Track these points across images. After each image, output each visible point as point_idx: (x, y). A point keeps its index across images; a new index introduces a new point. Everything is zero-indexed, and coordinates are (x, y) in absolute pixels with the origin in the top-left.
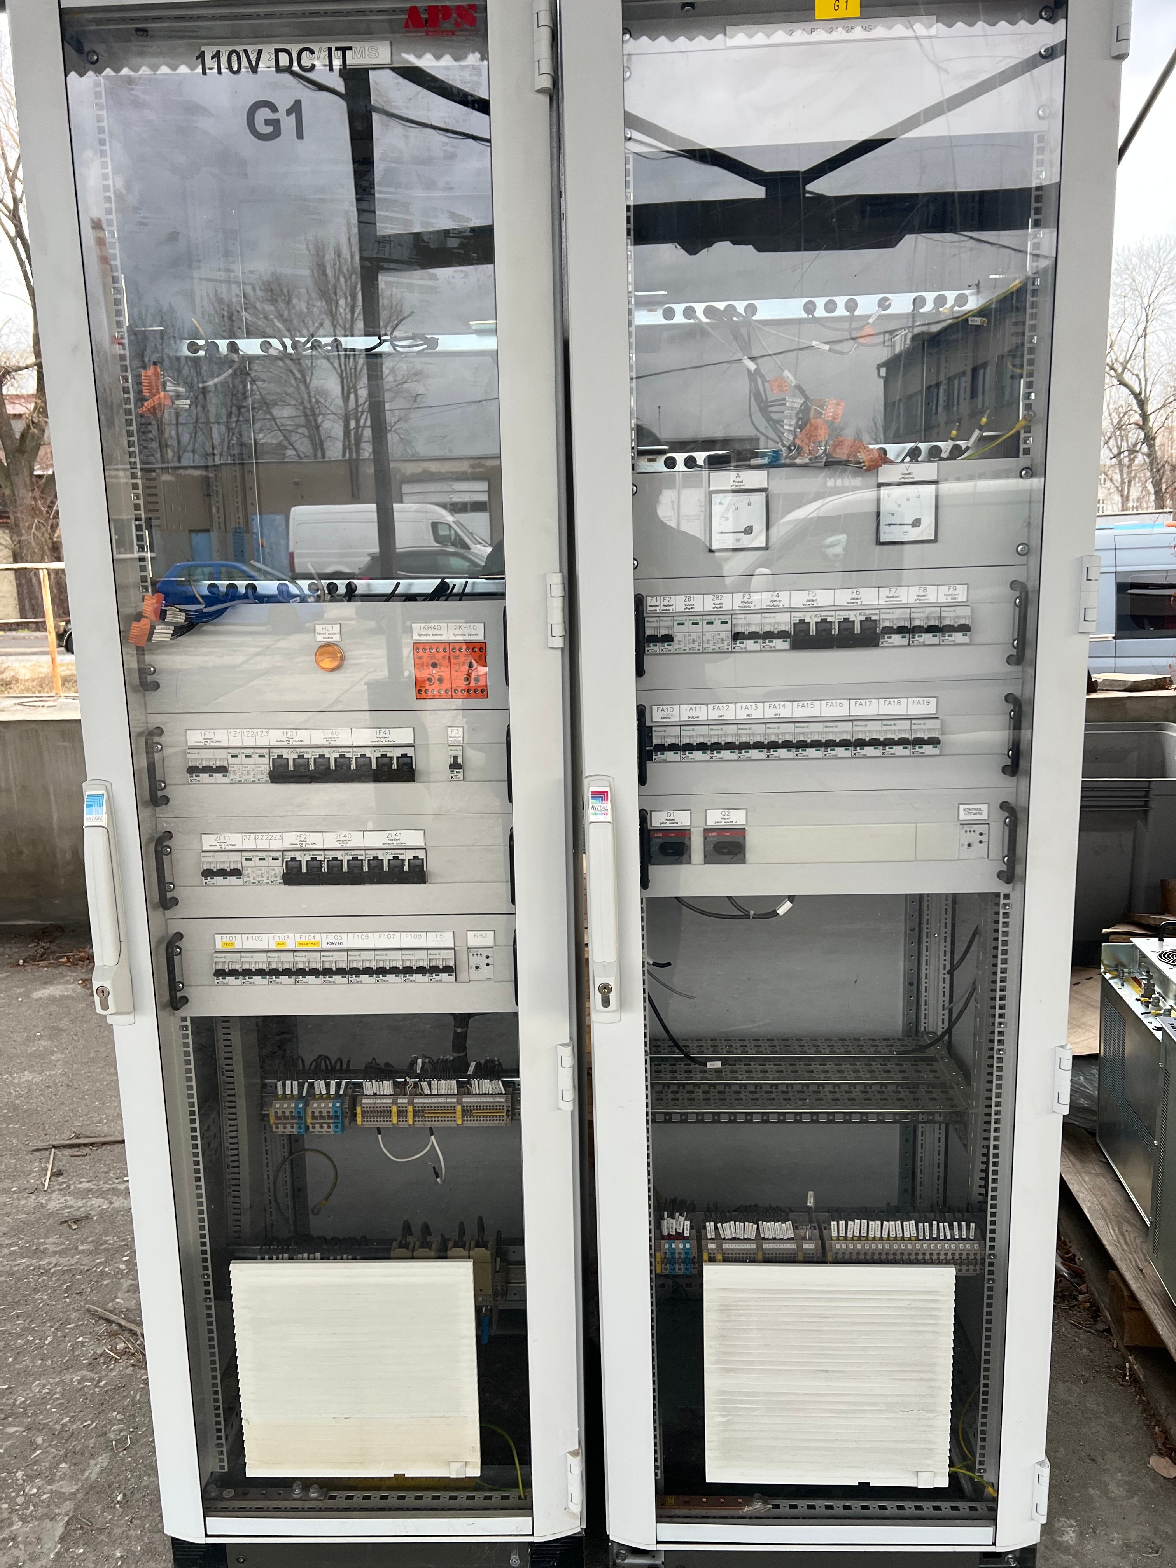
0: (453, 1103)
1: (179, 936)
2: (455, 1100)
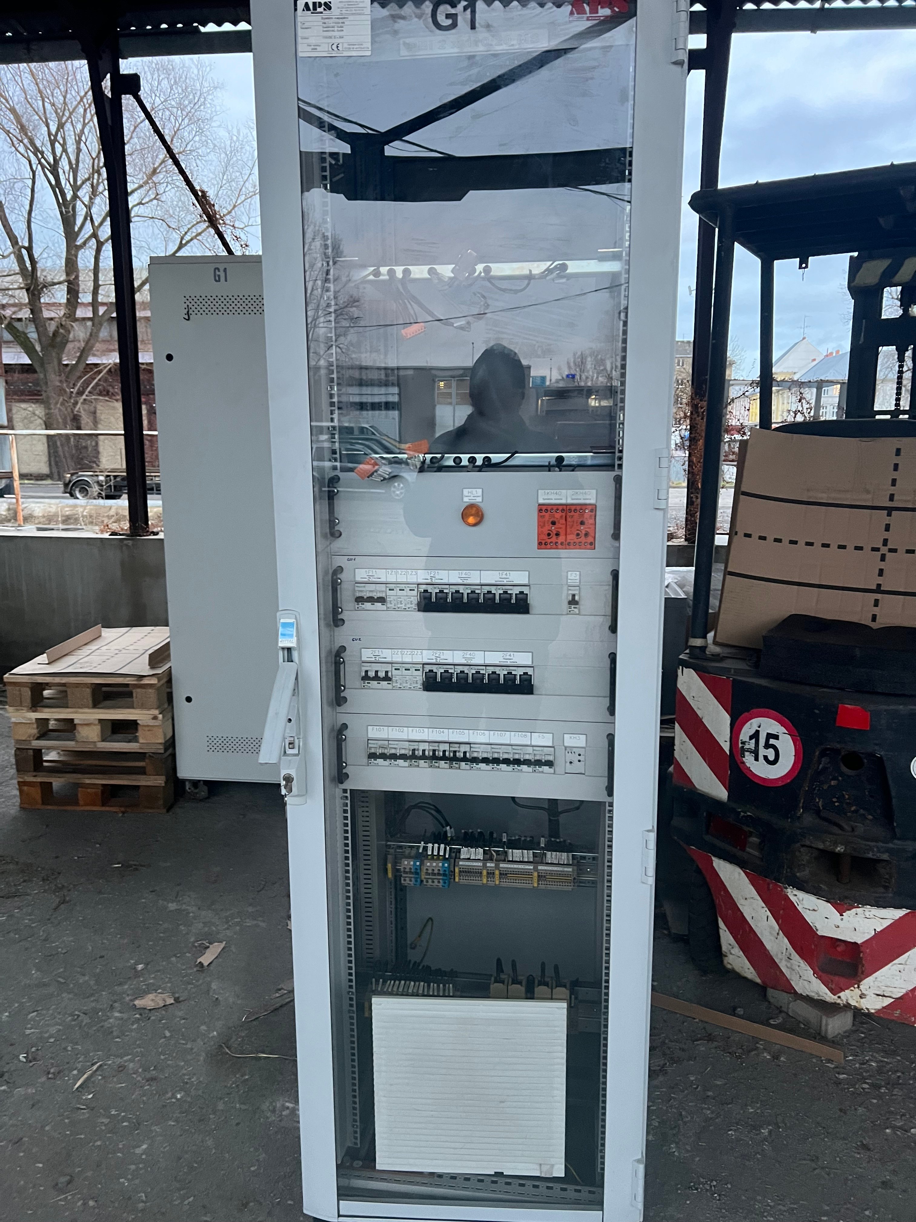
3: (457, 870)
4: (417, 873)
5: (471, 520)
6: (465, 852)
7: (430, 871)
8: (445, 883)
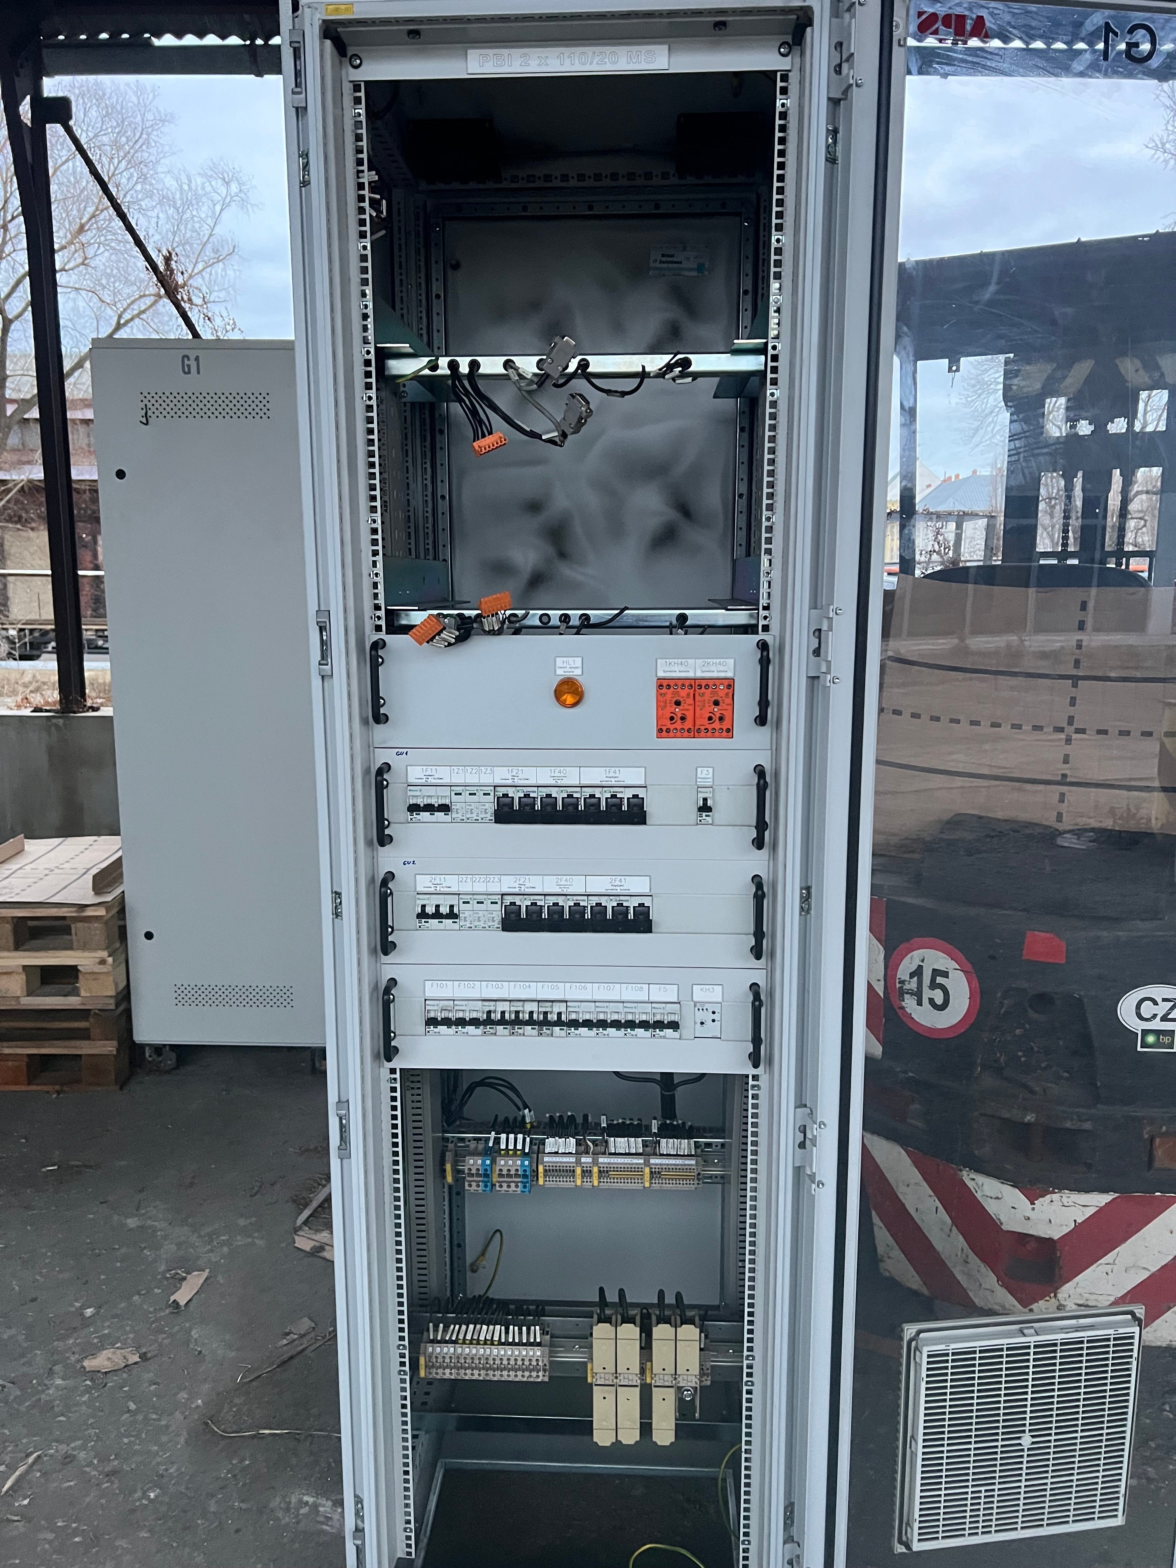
0: (640, 1164)
1: (393, 982)
2: (642, 1161)
3: (541, 1169)
4: (486, 1175)
5: (570, 699)
6: (552, 1144)
7: (505, 1172)
8: (525, 1187)
